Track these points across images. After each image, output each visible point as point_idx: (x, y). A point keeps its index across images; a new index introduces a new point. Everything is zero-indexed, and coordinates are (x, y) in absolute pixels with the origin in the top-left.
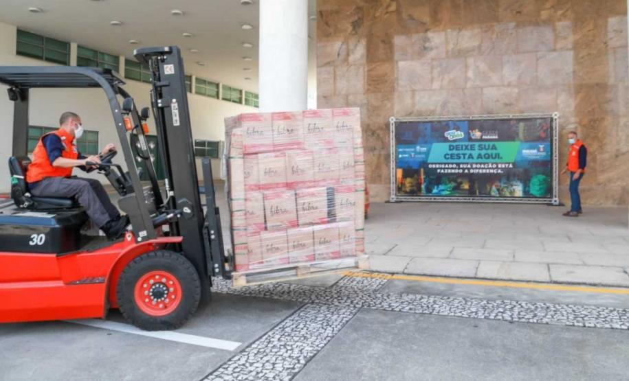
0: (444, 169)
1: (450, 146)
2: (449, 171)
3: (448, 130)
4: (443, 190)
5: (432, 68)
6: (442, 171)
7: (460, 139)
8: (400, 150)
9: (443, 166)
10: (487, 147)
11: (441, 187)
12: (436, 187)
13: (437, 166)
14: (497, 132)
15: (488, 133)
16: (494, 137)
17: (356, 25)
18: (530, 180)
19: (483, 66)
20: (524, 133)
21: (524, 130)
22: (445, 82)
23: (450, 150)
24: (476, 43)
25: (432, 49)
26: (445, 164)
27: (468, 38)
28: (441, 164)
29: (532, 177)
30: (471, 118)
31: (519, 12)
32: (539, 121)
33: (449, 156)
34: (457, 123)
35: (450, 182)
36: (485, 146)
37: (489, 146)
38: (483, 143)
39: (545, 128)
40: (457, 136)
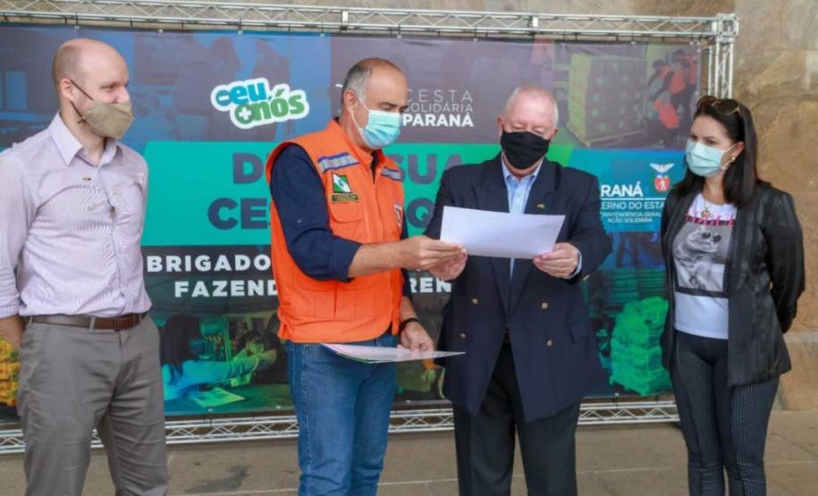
0: (210, 277)
1: (239, 160)
2: (237, 288)
3: (227, 83)
4: (204, 387)
6: (200, 289)
7: (290, 122)
9: (203, 263)
10: (422, 171)
11: (195, 371)
13: (173, 263)
14: (467, 96)
15: (431, 99)
16: (455, 120)
18: (611, 324)
20: (589, 107)
21: (589, 95)
23: (239, 178)
26: (214, 253)
28: (195, 251)
29: (619, 308)
33: (236, 213)
34: (279, 44)
35: (241, 346)
36: (413, 160)
37: (432, 159)
39: (677, 86)
40: (279, 106)
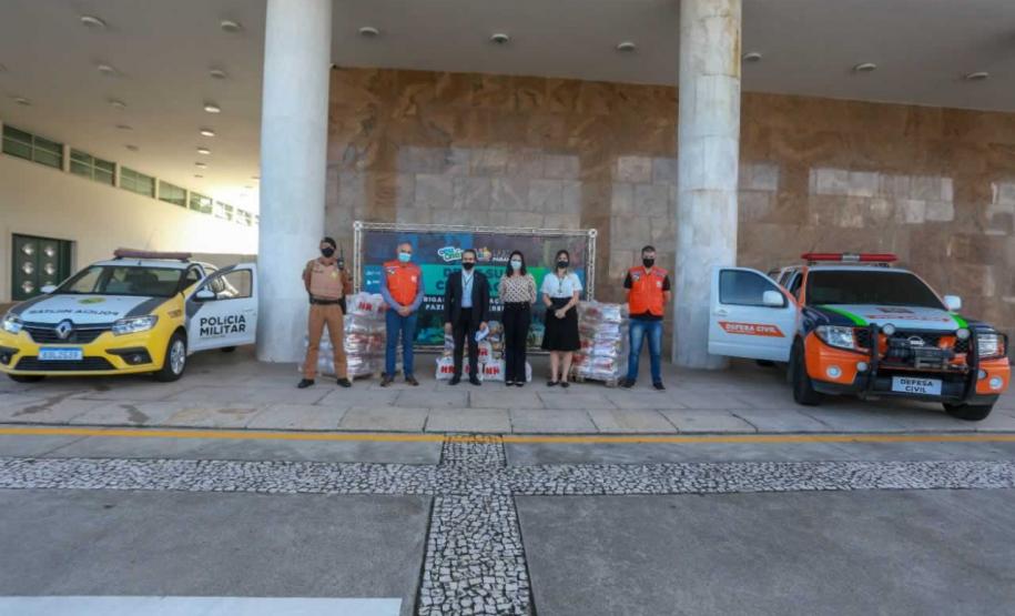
0: (436, 304)
1: (445, 270)
3: (442, 247)
4: (433, 336)
5: (454, 185)
6: (433, 307)
8: (369, 273)
9: (434, 300)
12: (423, 331)
15: (502, 253)
17: (367, 125)
19: (508, 189)
20: (550, 255)
22: (468, 201)
24: (502, 163)
25: (454, 164)
26: (437, 296)
27: (495, 157)
28: (432, 296)
30: (477, 230)
31: (548, 136)
32: (571, 240)
34: (457, 237)
35: (443, 323)
36: (496, 271)
38: (493, 268)
39: (578, 251)
40: (456, 255)
